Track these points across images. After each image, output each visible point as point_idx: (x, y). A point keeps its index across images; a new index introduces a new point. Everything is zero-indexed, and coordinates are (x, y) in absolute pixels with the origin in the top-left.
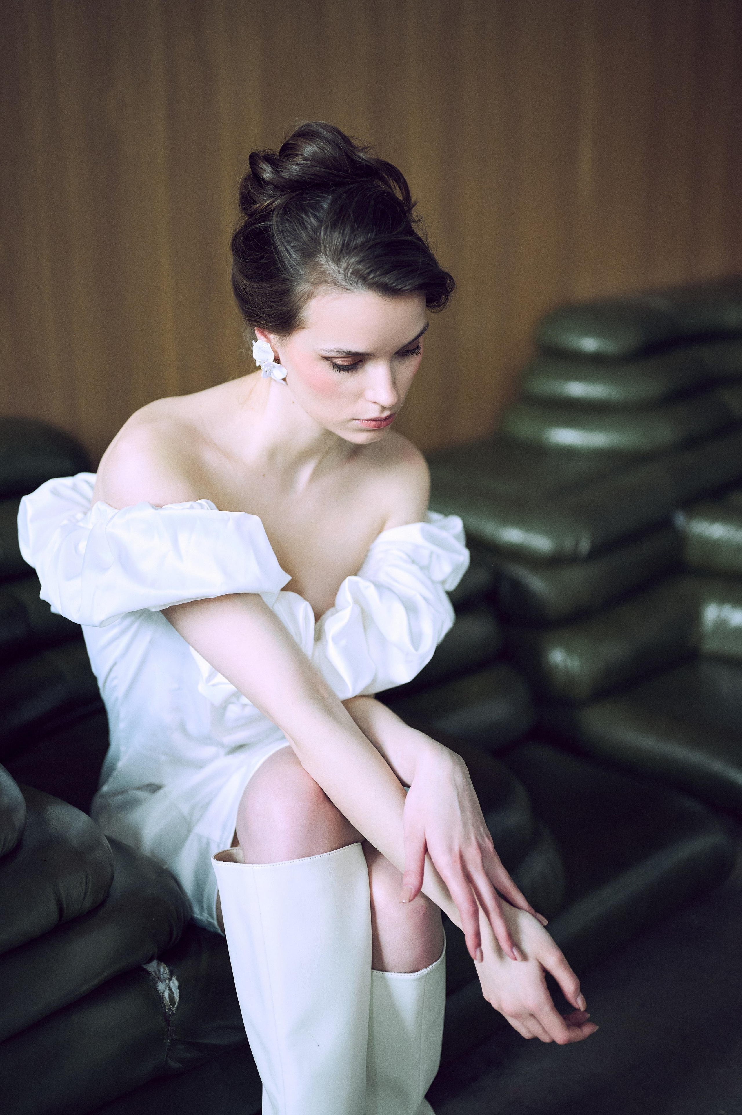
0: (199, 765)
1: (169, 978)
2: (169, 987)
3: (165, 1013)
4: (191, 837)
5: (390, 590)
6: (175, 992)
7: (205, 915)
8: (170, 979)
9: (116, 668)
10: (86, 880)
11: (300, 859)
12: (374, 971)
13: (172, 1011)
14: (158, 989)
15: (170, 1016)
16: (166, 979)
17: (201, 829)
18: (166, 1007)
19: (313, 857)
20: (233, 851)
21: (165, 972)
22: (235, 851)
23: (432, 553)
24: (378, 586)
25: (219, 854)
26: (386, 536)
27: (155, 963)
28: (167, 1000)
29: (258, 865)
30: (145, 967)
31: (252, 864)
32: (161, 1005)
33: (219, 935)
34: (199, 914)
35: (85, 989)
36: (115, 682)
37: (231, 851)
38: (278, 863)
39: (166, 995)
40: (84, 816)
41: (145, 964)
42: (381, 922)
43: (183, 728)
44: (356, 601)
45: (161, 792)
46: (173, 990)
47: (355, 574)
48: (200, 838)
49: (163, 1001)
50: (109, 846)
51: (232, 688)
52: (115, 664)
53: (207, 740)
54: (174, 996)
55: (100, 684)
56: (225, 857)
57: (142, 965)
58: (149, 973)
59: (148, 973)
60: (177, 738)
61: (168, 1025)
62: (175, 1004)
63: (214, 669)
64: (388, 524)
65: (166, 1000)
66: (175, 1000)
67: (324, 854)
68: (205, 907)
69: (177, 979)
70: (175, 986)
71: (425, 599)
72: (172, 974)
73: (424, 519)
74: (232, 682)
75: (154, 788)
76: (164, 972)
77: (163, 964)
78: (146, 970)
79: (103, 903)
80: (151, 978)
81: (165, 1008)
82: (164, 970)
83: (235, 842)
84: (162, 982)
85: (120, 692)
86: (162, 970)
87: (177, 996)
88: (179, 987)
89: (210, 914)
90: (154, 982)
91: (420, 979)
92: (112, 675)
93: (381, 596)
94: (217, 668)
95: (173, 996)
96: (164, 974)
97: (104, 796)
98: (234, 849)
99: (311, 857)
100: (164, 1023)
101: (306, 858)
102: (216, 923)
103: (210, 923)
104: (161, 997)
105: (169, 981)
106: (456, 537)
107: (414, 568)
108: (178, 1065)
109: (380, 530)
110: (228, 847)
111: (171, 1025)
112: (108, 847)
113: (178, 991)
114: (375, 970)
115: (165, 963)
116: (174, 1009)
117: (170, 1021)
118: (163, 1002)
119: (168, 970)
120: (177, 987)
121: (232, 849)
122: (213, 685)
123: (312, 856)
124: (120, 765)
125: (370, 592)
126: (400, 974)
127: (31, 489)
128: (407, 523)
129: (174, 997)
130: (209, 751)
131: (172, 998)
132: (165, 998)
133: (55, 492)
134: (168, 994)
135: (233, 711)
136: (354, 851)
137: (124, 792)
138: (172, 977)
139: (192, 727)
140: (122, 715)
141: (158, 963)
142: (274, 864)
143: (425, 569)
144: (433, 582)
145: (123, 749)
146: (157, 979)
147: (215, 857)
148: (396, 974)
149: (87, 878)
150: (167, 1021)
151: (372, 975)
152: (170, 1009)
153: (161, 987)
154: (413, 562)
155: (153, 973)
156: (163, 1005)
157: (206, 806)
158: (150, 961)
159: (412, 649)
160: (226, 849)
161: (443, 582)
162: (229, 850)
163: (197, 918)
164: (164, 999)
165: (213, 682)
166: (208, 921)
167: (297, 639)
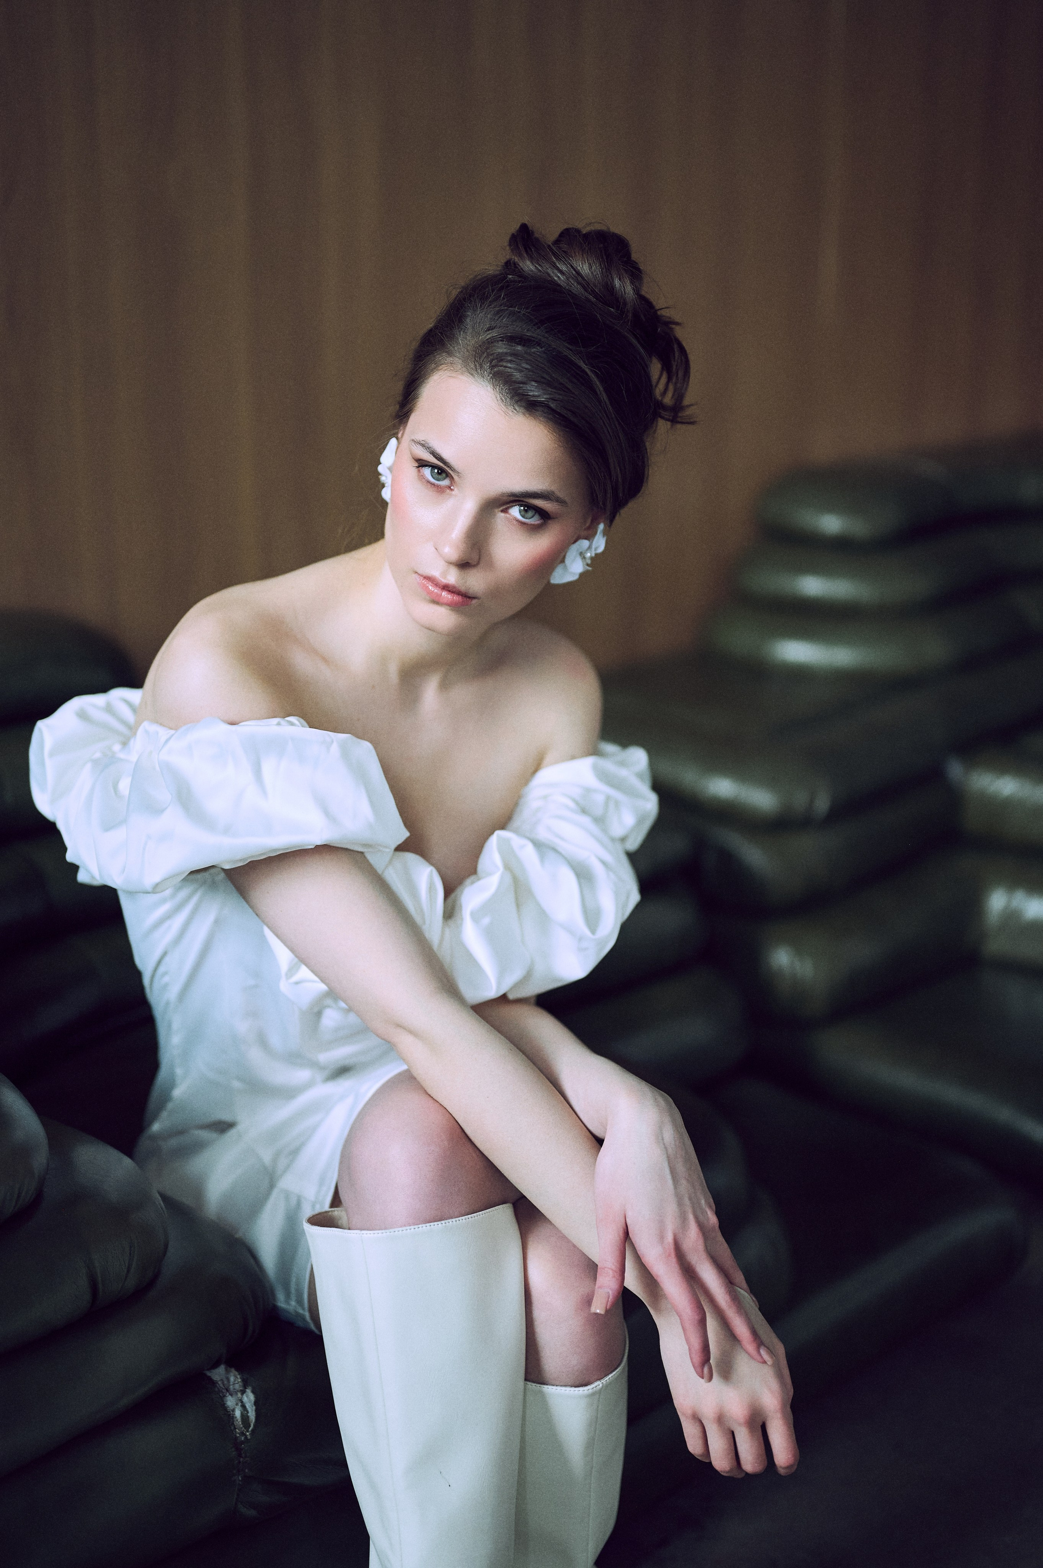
0: (288, 1093)
1: (241, 1391)
2: (242, 1402)
3: (236, 1438)
4: (275, 1193)
5: (555, 850)
6: (249, 1410)
7: (293, 1303)
8: (243, 1392)
9: (167, 959)
10: (130, 1250)
11: (428, 1225)
12: (528, 1383)
13: (246, 1436)
14: (226, 1405)
15: (242, 1443)
16: (238, 1391)
17: (288, 1183)
18: (237, 1430)
19: (446, 1221)
20: (333, 1213)
21: (237, 1382)
22: (337, 1212)
23: (608, 798)
24: (539, 845)
25: (313, 1216)
26: (546, 775)
27: (222, 1369)
28: (239, 1421)
29: (369, 1232)
30: (208, 1374)
31: (361, 1229)
32: (230, 1427)
33: (311, 1332)
34: (285, 1303)
35: (125, 1401)
36: (166, 979)
37: (330, 1213)
38: (396, 1230)
39: (238, 1413)
40: (127, 1161)
41: (208, 1370)
42: (539, 1314)
43: (262, 1041)
44: (507, 867)
45: (232, 1132)
46: (247, 1407)
47: (503, 827)
48: (287, 1195)
49: (233, 1421)
50: (162, 1203)
51: (323, 987)
52: (165, 954)
53: (295, 1058)
54: (249, 1414)
55: (146, 981)
56: (322, 1220)
57: (204, 1372)
58: (215, 1383)
59: (213, 1383)
60: (255, 1056)
61: (240, 1455)
62: (250, 1426)
63: (296, 960)
64: (548, 759)
65: (237, 1420)
66: (250, 1420)
67: (460, 1218)
68: (293, 1290)
69: (253, 1392)
70: (250, 1401)
71: (604, 863)
72: (245, 1384)
73: (595, 752)
74: (323, 980)
75: (223, 1127)
76: (235, 1381)
77: (233, 1370)
78: (210, 1379)
79: (151, 1283)
80: (217, 1389)
81: (236, 1432)
82: (235, 1379)
83: (336, 1201)
84: (231, 1395)
85: (173, 993)
86: (232, 1379)
87: (252, 1415)
88: (256, 1403)
89: (300, 1302)
90: (221, 1395)
91: (593, 1394)
92: (162, 969)
93: (542, 858)
94: (302, 958)
95: (247, 1415)
96: (234, 1384)
97: (154, 1138)
98: (334, 1211)
99: (443, 1222)
100: (234, 1453)
101: (436, 1223)
102: (307, 1315)
103: (298, 1315)
104: (230, 1416)
105: (242, 1394)
106: (640, 776)
107: (586, 820)
108: (252, 1513)
109: (537, 767)
110: (326, 1207)
111: (243, 1455)
112: (160, 1204)
113: (254, 1408)
114: (530, 1381)
115: (237, 1370)
116: (248, 1433)
117: (242, 1449)
118: (233, 1424)
119: (240, 1378)
120: (253, 1402)
121: (332, 1211)
122: (297, 983)
123: (444, 1220)
124: (177, 1093)
125: (528, 853)
126: (564, 1388)
127: (48, 710)
128: (573, 758)
129: (248, 1417)
130: (302, 1075)
131: (245, 1418)
132: (236, 1417)
133: (82, 715)
134: (239, 1412)
135: (331, 1018)
136: (503, 1214)
137: (181, 1132)
138: (246, 1388)
139: (275, 1041)
140: (176, 1025)
141: (226, 1370)
142: (391, 1230)
143: (600, 820)
144: (613, 840)
145: (179, 1071)
146: (224, 1391)
147: (308, 1220)
148: (559, 1388)
149: (131, 1247)
150: (238, 1450)
151: (525, 1389)
152: (242, 1434)
153: (230, 1402)
154: (584, 811)
155: (219, 1383)
156: (232, 1428)
157: (295, 1152)
158: (216, 1365)
159: (587, 932)
160: (323, 1210)
161: (623, 840)
162: (329, 1212)
163: (281, 1307)
164: (235, 1420)
165: (295, 978)
166: (296, 1312)
167: (418, 919)
